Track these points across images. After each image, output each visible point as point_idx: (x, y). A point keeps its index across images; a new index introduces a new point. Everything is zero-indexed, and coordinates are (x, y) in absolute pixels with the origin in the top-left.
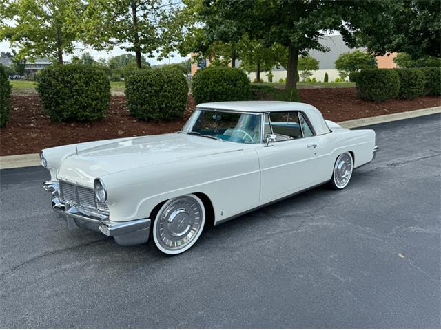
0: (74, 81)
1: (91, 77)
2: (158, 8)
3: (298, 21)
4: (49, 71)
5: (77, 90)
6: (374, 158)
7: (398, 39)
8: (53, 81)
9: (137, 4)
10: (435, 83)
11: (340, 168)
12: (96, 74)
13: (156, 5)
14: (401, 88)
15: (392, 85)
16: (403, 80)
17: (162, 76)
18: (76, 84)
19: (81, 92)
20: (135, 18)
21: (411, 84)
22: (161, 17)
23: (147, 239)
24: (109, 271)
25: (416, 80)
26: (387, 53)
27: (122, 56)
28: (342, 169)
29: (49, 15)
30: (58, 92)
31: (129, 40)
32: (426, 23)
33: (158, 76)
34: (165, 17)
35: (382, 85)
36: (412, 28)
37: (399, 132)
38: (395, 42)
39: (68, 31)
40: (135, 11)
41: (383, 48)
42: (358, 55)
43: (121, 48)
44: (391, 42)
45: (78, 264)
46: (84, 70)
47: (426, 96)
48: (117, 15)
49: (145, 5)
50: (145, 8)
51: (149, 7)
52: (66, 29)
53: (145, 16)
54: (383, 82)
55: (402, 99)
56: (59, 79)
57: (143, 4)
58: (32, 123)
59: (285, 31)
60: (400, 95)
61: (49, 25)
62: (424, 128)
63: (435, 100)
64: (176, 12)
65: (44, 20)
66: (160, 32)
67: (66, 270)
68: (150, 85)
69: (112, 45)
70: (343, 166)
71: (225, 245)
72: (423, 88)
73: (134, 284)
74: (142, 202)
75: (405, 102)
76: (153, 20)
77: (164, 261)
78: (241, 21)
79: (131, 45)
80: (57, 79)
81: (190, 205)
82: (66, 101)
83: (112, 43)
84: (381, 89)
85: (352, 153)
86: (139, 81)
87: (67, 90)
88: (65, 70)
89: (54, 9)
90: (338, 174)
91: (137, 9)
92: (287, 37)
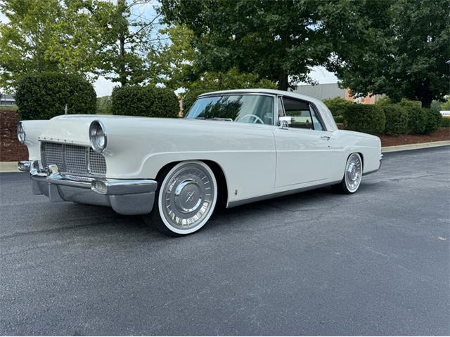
0: (57, 89)
1: (77, 86)
2: (146, 42)
3: (290, 48)
4: (30, 78)
5: (60, 99)
6: (380, 166)
7: (380, 81)
8: (35, 88)
9: (125, 36)
10: (417, 122)
11: (350, 170)
12: (82, 84)
13: (144, 40)
14: (387, 123)
15: (378, 120)
16: (388, 117)
17: (153, 92)
18: (59, 92)
19: (64, 101)
20: (123, 49)
21: (396, 121)
22: (149, 50)
23: (151, 210)
24: (100, 249)
25: (399, 117)
26: (369, 94)
27: (104, 97)
28: (352, 171)
29: (32, 46)
30: (38, 100)
31: (115, 70)
32: (405, 66)
33: (148, 91)
34: (153, 51)
35: (369, 119)
36: (393, 71)
37: (390, 159)
38: (377, 84)
39: (51, 58)
40: (123, 43)
41: (366, 89)
42: (339, 101)
43: (107, 78)
44: (373, 84)
45: (59, 242)
46: (69, 79)
47: (409, 134)
48: (105, 44)
49: (134, 38)
50: (133, 41)
51: (138, 40)
52: (49, 56)
53: (133, 49)
54: (370, 117)
55: (387, 135)
56: (41, 86)
57: (131, 37)
58: (6, 134)
59: (277, 59)
60: (385, 131)
61: (31, 57)
62: (414, 158)
63: (417, 137)
64: (164, 48)
65: (26, 51)
66: (147, 65)
67: (43, 247)
68: (140, 100)
69: (96, 75)
70: (353, 169)
71: (240, 230)
72: (406, 125)
73: (135, 259)
74: (146, 159)
75: (391, 138)
76: (141, 54)
77: (170, 241)
78: (234, 49)
79: (118, 76)
80: (39, 86)
81: (201, 177)
82: (46, 110)
83: (97, 73)
84: (369, 124)
85: (361, 154)
86: (128, 96)
87: (48, 98)
88: (48, 77)
89: (37, 41)
90: (349, 176)
91: (125, 41)
92: (279, 66)
